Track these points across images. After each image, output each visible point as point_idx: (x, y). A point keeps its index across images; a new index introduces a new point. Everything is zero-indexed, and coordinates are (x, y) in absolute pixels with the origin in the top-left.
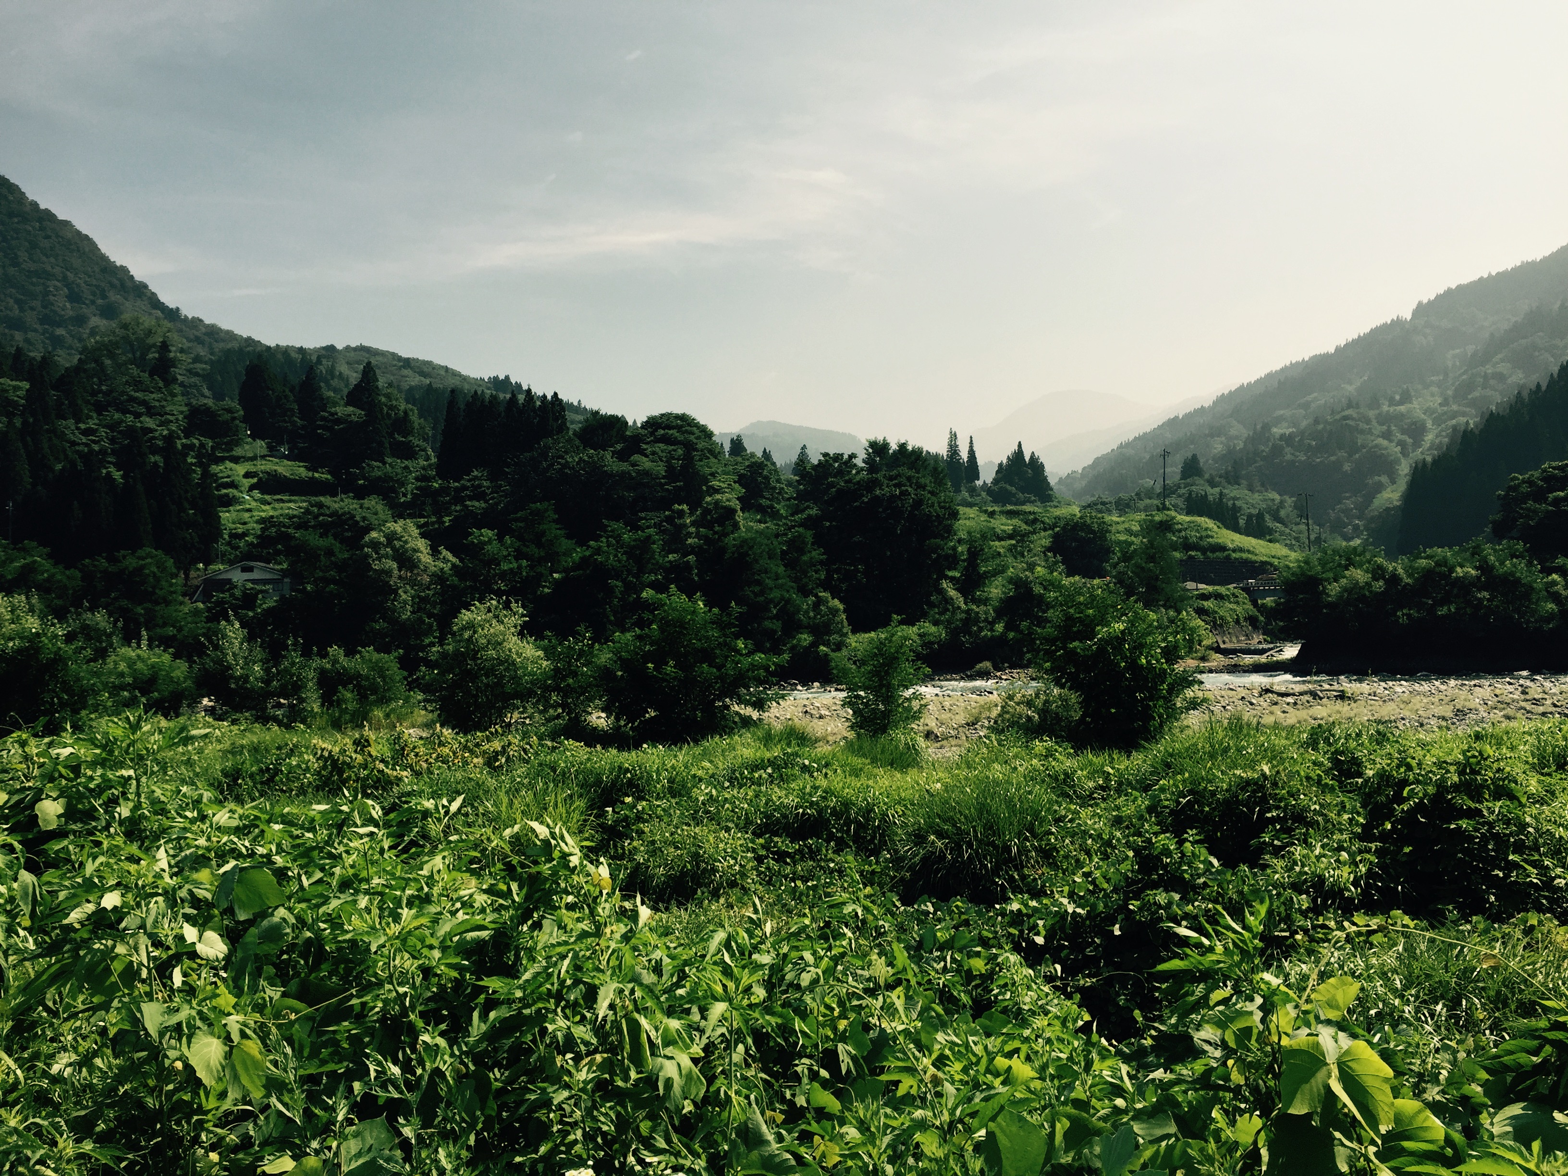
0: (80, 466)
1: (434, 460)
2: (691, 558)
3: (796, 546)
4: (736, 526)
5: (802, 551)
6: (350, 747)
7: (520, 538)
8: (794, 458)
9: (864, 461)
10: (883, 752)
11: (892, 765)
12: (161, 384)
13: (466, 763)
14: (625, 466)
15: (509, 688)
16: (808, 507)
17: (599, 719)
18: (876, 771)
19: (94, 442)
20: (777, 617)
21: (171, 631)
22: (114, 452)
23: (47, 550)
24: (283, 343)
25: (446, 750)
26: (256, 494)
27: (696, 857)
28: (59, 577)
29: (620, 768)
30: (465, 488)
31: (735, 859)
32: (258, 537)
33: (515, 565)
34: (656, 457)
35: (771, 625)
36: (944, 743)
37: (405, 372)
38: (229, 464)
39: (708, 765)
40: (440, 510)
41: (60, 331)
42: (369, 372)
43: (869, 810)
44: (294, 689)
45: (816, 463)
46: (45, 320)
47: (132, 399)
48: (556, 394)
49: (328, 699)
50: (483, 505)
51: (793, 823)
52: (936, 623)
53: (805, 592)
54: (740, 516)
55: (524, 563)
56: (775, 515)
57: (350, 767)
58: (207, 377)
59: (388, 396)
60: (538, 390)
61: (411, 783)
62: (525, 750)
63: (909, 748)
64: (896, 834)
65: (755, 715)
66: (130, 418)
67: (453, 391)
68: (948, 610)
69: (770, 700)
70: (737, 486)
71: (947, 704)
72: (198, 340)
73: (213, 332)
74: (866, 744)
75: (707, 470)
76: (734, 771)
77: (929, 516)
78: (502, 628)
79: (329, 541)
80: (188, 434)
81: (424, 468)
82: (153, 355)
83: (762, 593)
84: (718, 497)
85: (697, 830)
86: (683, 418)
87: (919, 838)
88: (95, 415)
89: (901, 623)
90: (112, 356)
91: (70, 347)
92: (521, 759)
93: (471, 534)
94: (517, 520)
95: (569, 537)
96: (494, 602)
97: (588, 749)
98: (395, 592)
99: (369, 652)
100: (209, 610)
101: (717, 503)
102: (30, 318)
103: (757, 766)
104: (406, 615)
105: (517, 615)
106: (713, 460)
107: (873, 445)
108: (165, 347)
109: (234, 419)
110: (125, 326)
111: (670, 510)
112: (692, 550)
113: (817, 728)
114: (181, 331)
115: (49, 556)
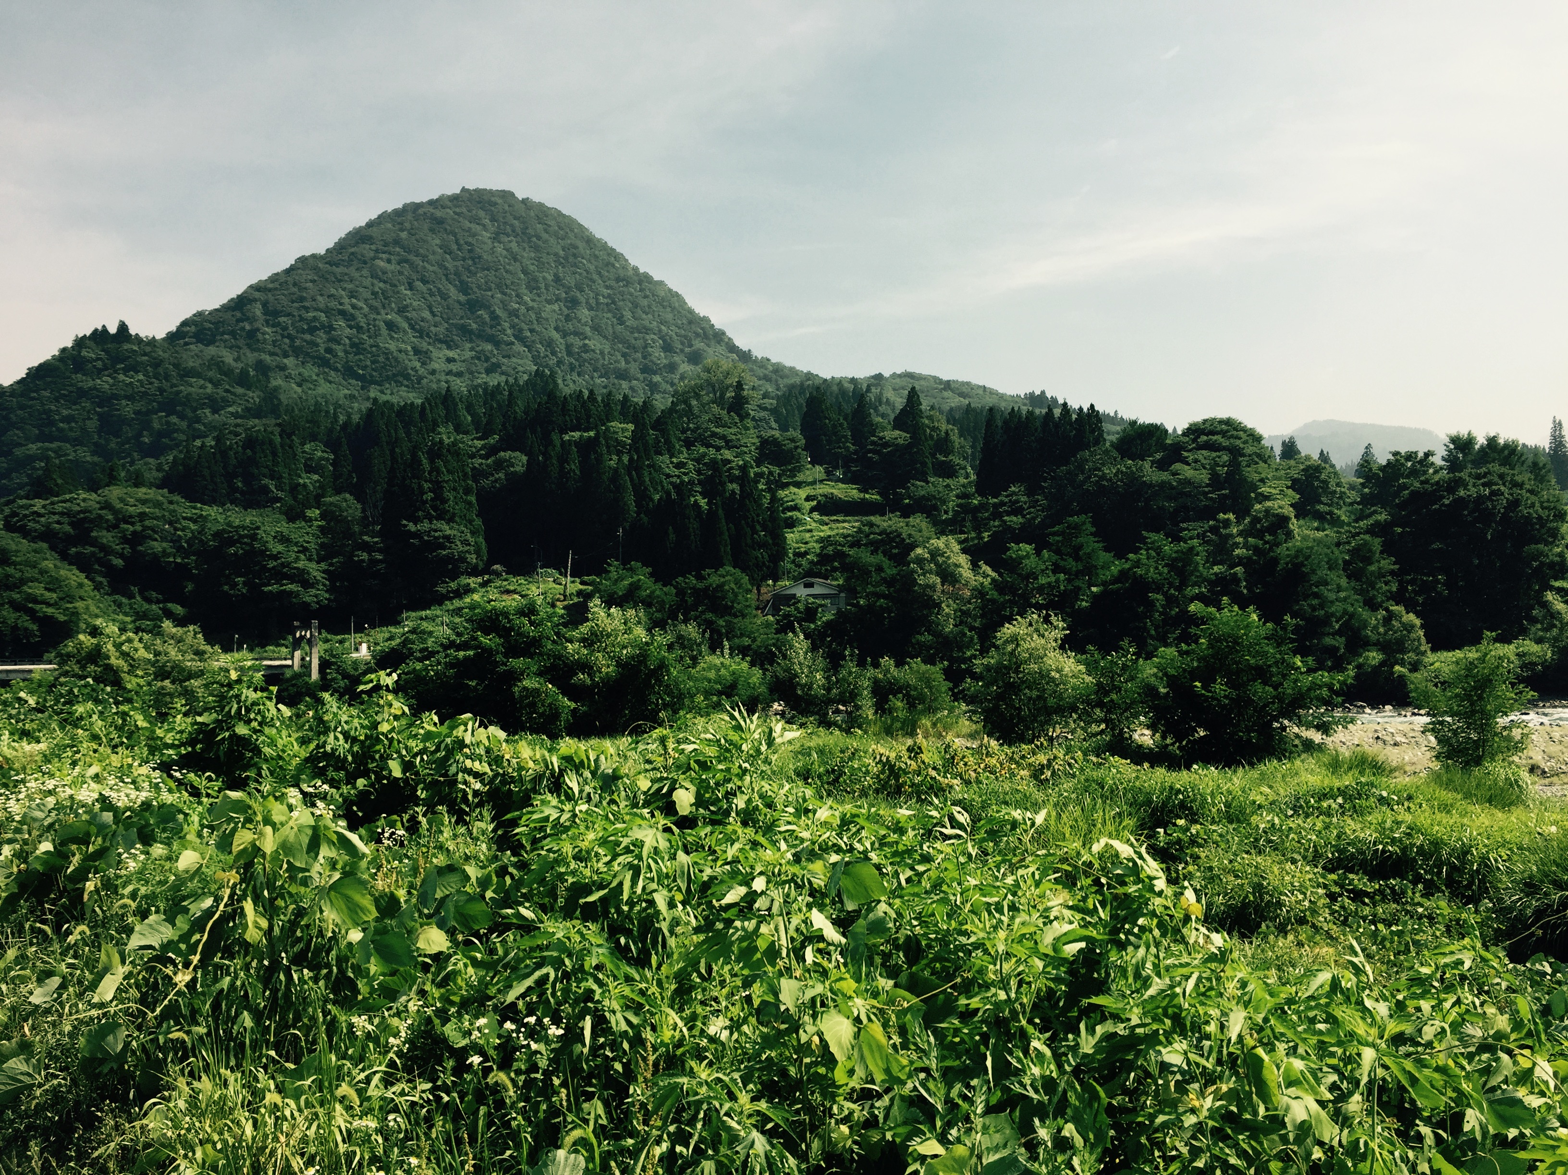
0: (674, 496)
1: (973, 477)
2: (1238, 569)
3: (1361, 555)
4: (1289, 535)
5: (1368, 561)
6: (905, 754)
7: (1058, 552)
8: (1356, 458)
9: (1443, 459)
10: (1478, 786)
11: (1490, 801)
12: (737, 419)
13: (1013, 775)
14: (1165, 476)
15: (1051, 702)
16: (1375, 512)
17: (1144, 737)
18: (1471, 808)
19: (685, 474)
20: (1339, 633)
21: (746, 641)
22: (700, 482)
23: (650, 570)
24: (838, 375)
25: (993, 761)
26: (816, 515)
27: (1258, 888)
28: (658, 593)
29: (1171, 788)
30: (1002, 504)
31: (1305, 894)
32: (818, 555)
33: (1053, 579)
34: (1198, 465)
35: (1333, 642)
36: (1555, 779)
37: (946, 394)
38: (793, 489)
39: (1266, 790)
40: (979, 527)
41: (657, 378)
42: (913, 396)
43: (1466, 851)
44: (850, 696)
45: (1384, 463)
46: (645, 370)
47: (714, 435)
48: (1092, 406)
49: (881, 707)
50: (1021, 520)
51: (1372, 860)
52: (1539, 641)
53: (1372, 605)
54: (1294, 525)
55: (1062, 576)
56: (1335, 522)
57: (906, 773)
58: (774, 411)
59: (930, 418)
60: (1074, 404)
61: (962, 792)
62: (1070, 765)
63: (1511, 785)
64: (1500, 881)
65: (1316, 737)
66: (712, 451)
67: (991, 409)
68: (1555, 626)
69: (1337, 723)
70: (1290, 492)
71: (1556, 735)
72: (766, 378)
73: (779, 370)
74: (1458, 777)
75: (1256, 477)
76: (1298, 799)
77: (1529, 518)
78: (1043, 641)
79: (879, 558)
80: (759, 463)
81: (963, 486)
82: (730, 394)
83: (1322, 606)
84: (1269, 504)
85: (1259, 859)
86: (1228, 422)
87: (1530, 887)
88: (684, 450)
89: (1496, 640)
90: (697, 396)
91: (665, 392)
92: (1067, 774)
93: (1009, 549)
94: (1054, 534)
95: (1107, 549)
96: (1035, 616)
97: (1134, 767)
98: (938, 605)
99: (917, 664)
100: (778, 622)
101: (1267, 511)
102: (634, 369)
103: (1325, 795)
104: (949, 628)
105: (1059, 628)
106: (1262, 464)
107: (1455, 440)
108: (740, 386)
109: (796, 447)
110: (708, 370)
111: (1215, 519)
112: (1240, 561)
113: (1392, 756)
114: (751, 370)
115: (651, 575)
